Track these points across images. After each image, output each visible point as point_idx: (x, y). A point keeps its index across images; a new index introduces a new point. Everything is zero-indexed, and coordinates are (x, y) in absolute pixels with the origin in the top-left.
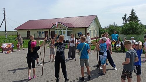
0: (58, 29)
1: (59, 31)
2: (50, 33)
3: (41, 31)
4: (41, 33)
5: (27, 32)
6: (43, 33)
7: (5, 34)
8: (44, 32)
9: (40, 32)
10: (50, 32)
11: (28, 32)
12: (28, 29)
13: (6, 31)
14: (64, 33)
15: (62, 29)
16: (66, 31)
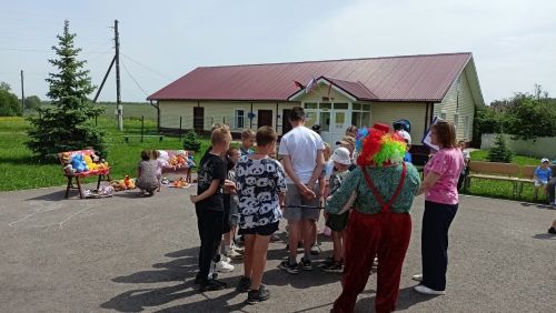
0: (314, 106)
1: (319, 111)
2: (278, 116)
3: (246, 109)
4: (245, 115)
5: (195, 109)
6: (251, 116)
7: (116, 112)
8: (256, 113)
9: (241, 113)
10: (281, 114)
11: (198, 113)
12: (199, 101)
13: (119, 102)
14: (337, 121)
15: (329, 106)
16: (348, 113)
